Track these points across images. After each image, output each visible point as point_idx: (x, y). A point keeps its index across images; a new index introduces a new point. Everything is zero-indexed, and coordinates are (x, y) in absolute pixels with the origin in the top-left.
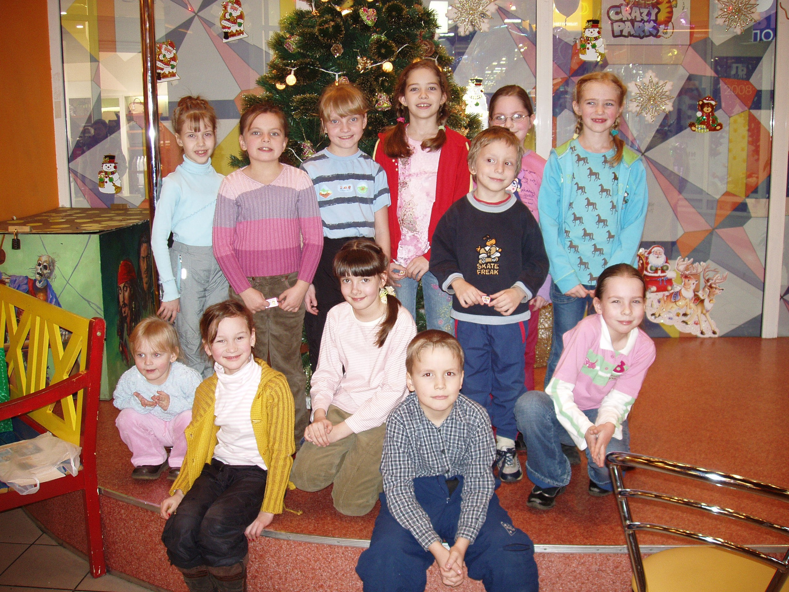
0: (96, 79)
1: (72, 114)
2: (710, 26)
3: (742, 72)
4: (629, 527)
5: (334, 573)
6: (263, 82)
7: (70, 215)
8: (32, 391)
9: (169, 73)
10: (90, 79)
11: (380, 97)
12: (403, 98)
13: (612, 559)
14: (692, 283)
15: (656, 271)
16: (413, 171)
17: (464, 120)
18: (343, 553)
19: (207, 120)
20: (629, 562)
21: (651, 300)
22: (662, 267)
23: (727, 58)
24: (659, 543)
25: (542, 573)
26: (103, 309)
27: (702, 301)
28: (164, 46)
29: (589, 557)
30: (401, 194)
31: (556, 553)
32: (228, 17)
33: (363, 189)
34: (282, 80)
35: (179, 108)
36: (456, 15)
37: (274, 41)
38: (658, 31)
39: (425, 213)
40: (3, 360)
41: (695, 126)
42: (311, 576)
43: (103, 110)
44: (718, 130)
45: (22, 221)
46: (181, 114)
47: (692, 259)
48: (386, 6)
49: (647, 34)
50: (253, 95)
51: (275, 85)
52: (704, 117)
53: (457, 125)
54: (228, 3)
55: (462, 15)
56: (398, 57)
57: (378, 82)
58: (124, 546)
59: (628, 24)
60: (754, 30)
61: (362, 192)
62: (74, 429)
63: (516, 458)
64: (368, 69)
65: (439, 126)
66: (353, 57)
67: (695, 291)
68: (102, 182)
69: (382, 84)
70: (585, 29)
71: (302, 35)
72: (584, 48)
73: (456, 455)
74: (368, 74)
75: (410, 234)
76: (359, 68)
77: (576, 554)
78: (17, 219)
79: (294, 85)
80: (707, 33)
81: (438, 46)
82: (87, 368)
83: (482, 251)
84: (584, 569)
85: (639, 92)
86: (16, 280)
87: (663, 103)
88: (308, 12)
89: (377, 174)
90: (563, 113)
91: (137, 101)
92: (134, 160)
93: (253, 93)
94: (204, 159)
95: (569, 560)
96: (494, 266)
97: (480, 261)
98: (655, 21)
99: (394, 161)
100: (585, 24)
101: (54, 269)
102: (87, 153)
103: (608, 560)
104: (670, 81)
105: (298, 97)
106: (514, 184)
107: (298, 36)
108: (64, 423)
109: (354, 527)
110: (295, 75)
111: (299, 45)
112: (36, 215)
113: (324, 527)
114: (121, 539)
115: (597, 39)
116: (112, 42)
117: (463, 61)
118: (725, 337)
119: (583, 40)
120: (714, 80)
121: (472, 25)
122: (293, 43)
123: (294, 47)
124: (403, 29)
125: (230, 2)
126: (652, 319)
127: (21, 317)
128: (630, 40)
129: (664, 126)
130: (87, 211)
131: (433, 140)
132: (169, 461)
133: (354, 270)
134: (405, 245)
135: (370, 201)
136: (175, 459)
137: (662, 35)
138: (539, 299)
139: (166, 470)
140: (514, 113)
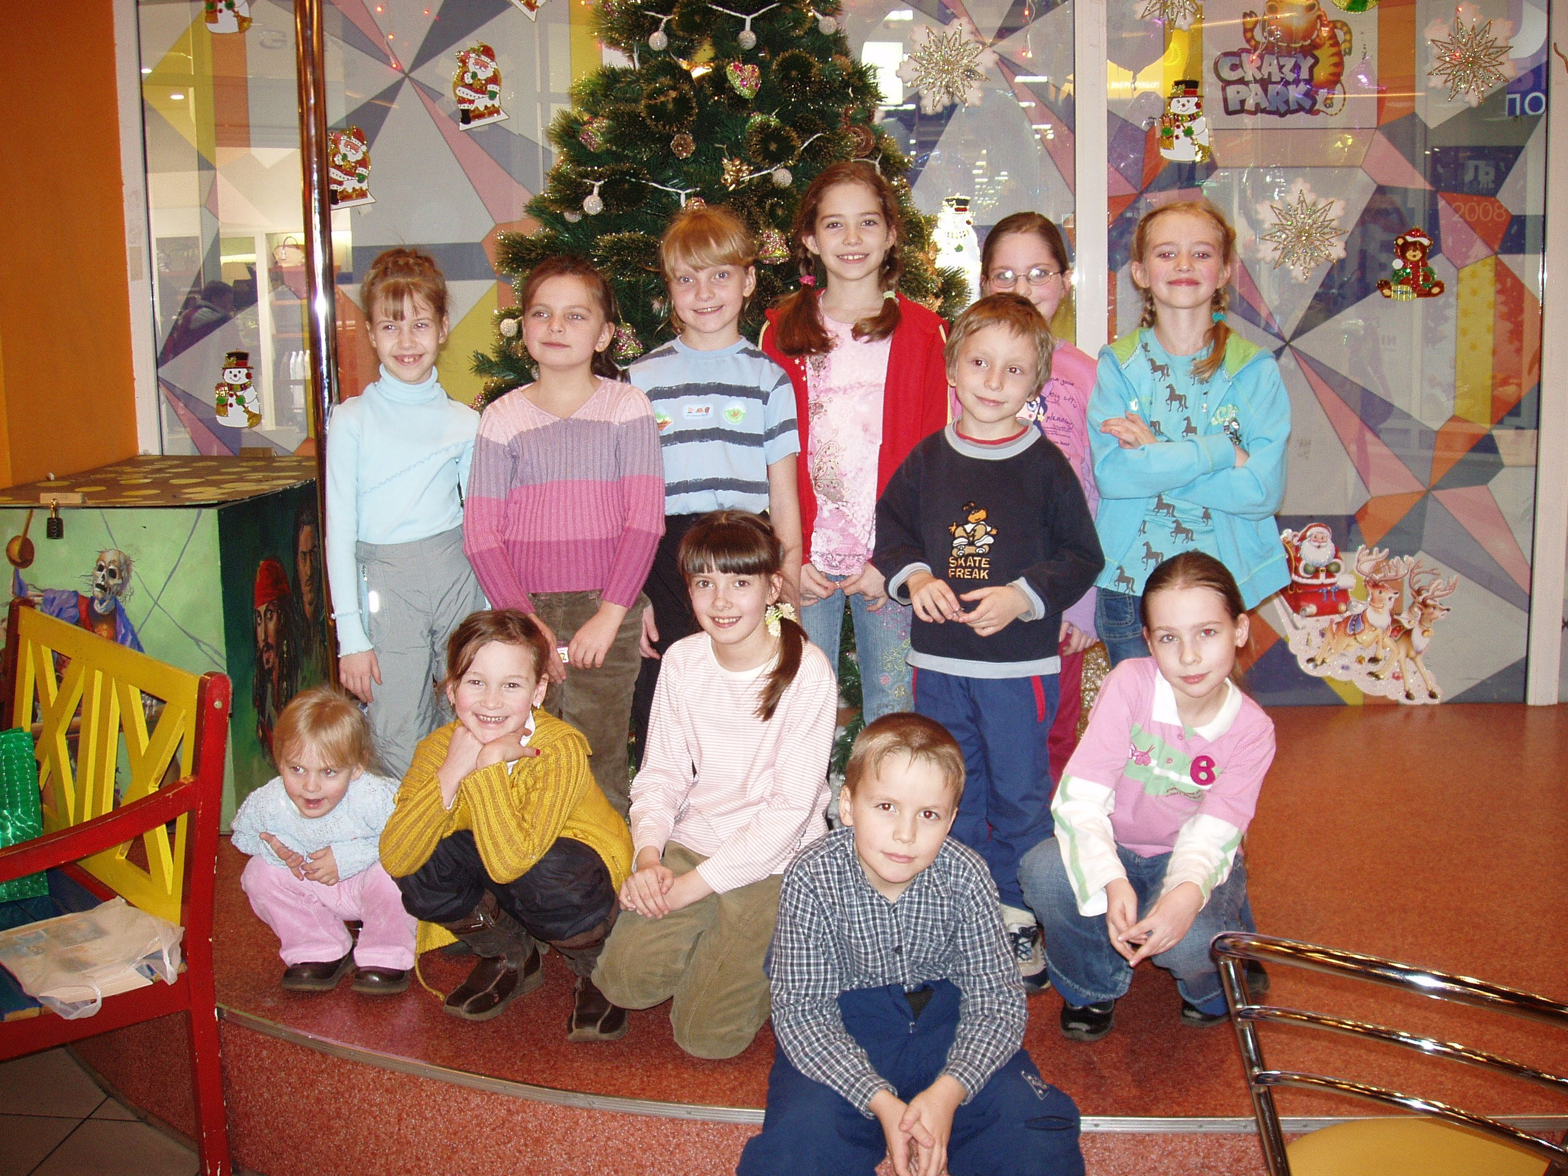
0: (210, 203)
1: (163, 269)
2: (1418, 88)
3: (1486, 176)
4: (1259, 1080)
6: (537, 209)
7: (160, 470)
8: (87, 817)
9: (354, 190)
10: (198, 203)
11: (768, 237)
12: (811, 238)
13: (1228, 1144)
14: (1388, 597)
15: (1316, 574)
16: (833, 382)
17: (933, 281)
18: (698, 1135)
19: (420, 298)
21: (1307, 631)
22: (1327, 566)
23: (1457, 149)
24: (1321, 1113)
26: (224, 655)
27: (1408, 633)
28: (344, 138)
29: (1184, 1140)
30: (814, 428)
31: (1118, 1133)
32: (468, 79)
33: (735, 414)
34: (575, 203)
36: (917, 74)
37: (558, 128)
38: (1315, 102)
39: (859, 465)
40: (30, 756)
41: (1390, 288)
43: (224, 259)
44: (1436, 295)
45: (65, 483)
47: (1387, 550)
48: (779, 59)
49: (1293, 107)
50: (518, 235)
51: (562, 214)
52: (1408, 270)
53: (919, 291)
54: (468, 53)
55: (928, 73)
56: (801, 158)
57: (764, 208)
58: (267, 1122)
59: (1256, 88)
60: (1509, 93)
61: (733, 420)
62: (170, 892)
63: (1038, 946)
64: (743, 182)
65: (884, 292)
66: (715, 160)
67: (1394, 613)
68: (223, 405)
69: (772, 213)
70: (1171, 98)
71: (614, 116)
72: (1169, 135)
73: (927, 953)
74: (743, 192)
75: (831, 506)
76: (726, 180)
77: (1157, 1134)
78: (56, 479)
79: (599, 215)
80: (1412, 99)
81: (880, 137)
82: (195, 771)
83: (959, 532)
84: (1173, 1165)
85: (1278, 222)
86: (54, 598)
87: (1327, 243)
88: (625, 72)
89: (776, 387)
91: (290, 242)
92: (285, 359)
93: (517, 230)
95: (1145, 1148)
96: (980, 561)
97: (954, 552)
98: (1308, 82)
99: (797, 362)
100: (1170, 90)
101: (129, 576)
103: (1221, 1146)
104: (1338, 199)
105: (607, 238)
106: (1032, 406)
107: (608, 118)
108: (150, 880)
109: (719, 1083)
110: (600, 194)
111: (609, 136)
112: (95, 471)
113: (661, 1083)
114: (261, 1108)
115: (1195, 119)
116: (241, 126)
117: (931, 162)
118: (1456, 704)
119: (1167, 120)
120: (1427, 196)
121: (949, 92)
122: (596, 132)
123: (599, 139)
124: (813, 104)
125: (474, 51)
126: (1308, 669)
127: (64, 671)
128: (1259, 120)
129: (1331, 287)
130: (193, 462)
131: (876, 321)
132: (357, 953)
133: (722, 561)
134: (821, 527)
135: (755, 440)
136: (369, 950)
137: (1323, 108)
138: (1076, 632)
139: (348, 971)
140: (1032, 267)
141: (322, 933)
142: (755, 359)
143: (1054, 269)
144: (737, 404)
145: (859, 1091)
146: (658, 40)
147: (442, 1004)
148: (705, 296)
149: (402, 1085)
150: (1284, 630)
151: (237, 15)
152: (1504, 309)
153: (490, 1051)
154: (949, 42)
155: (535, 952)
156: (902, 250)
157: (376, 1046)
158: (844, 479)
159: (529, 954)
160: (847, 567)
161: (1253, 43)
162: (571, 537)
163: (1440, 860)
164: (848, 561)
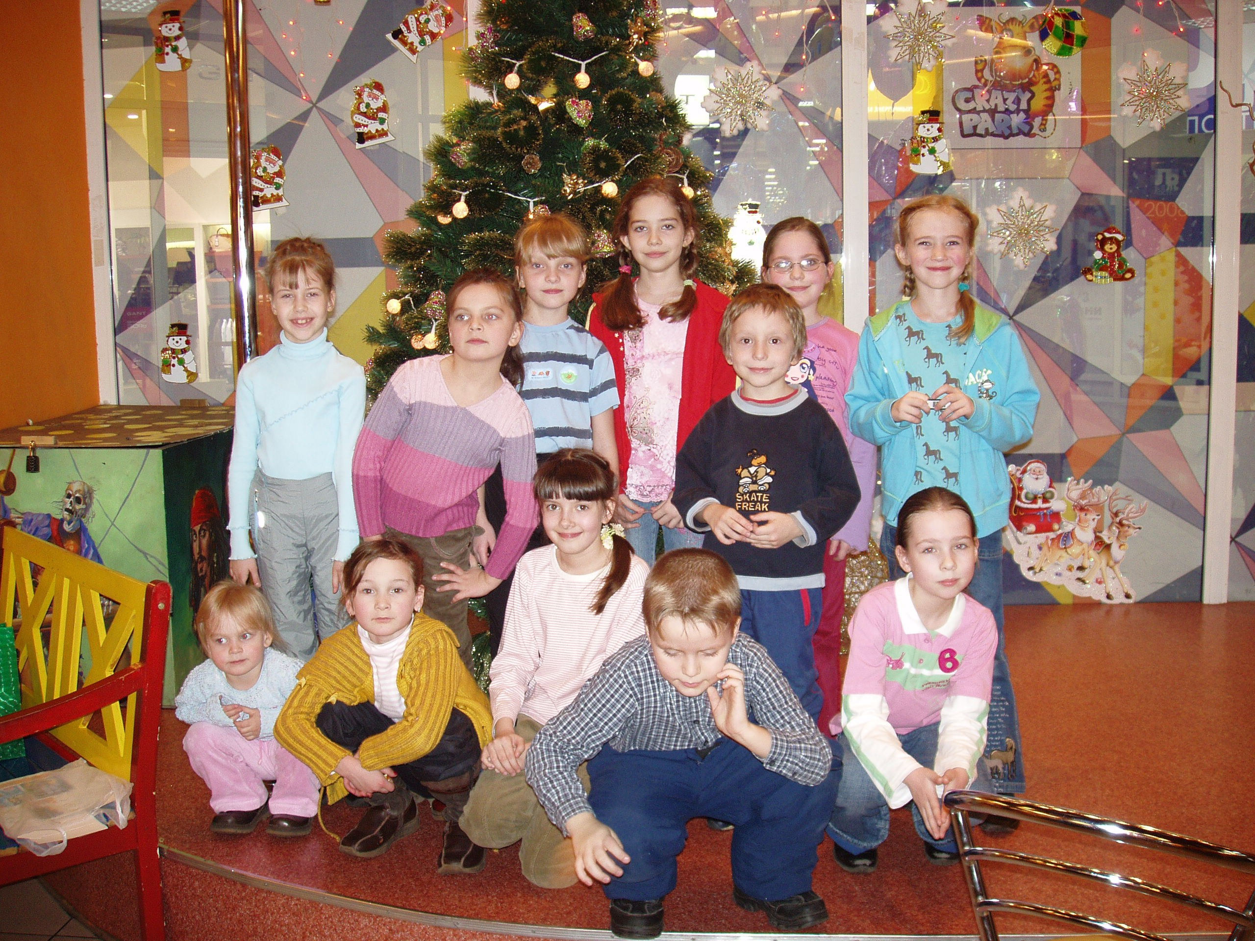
0: (158, 205)
1: (121, 255)
2: (1113, 109)
3: (1172, 183)
4: (983, 905)
6: (416, 213)
7: (116, 417)
8: (57, 696)
9: (272, 195)
10: (149, 205)
11: (599, 236)
14: (1092, 519)
15: (1034, 500)
16: (646, 351)
17: (729, 270)
19: (311, 271)
21: (1028, 545)
22: (1043, 494)
23: (1149, 160)
24: (1036, 932)
26: (167, 566)
27: (1108, 547)
28: (265, 154)
30: (631, 387)
32: (363, 109)
33: (569, 377)
34: (447, 209)
36: (719, 105)
37: (433, 150)
38: (1032, 127)
39: (666, 416)
40: (12, 646)
41: (1092, 274)
43: (169, 245)
44: (1130, 278)
45: (41, 428)
47: (1090, 482)
48: (608, 96)
49: (1015, 131)
50: (401, 233)
51: (436, 218)
52: (1106, 260)
53: (718, 278)
54: (362, 88)
55: (726, 104)
56: (625, 173)
57: (595, 213)
59: (985, 116)
60: (1189, 116)
61: (568, 381)
62: (122, 755)
64: (579, 192)
65: (685, 280)
66: (556, 175)
67: (1097, 531)
68: (167, 366)
69: (602, 217)
70: (919, 124)
71: (476, 140)
72: (917, 154)
74: (579, 200)
75: (644, 448)
76: (565, 191)
78: (34, 424)
79: (465, 218)
81: (688, 156)
82: (143, 659)
83: (745, 473)
85: (1003, 222)
86: (32, 520)
87: (1042, 239)
88: (488, 105)
89: (598, 355)
90: (885, 255)
91: (223, 232)
92: (217, 325)
93: (400, 229)
96: (762, 496)
97: (741, 489)
98: (1026, 112)
99: (617, 335)
100: (917, 118)
101: (91, 502)
104: (1051, 203)
105: (471, 236)
106: (804, 368)
107: (473, 141)
108: (106, 745)
109: (557, 908)
110: (466, 202)
111: (473, 156)
112: (65, 418)
113: (511, 908)
114: (193, 927)
115: (937, 140)
116: (182, 141)
117: (731, 172)
118: (1146, 603)
119: (915, 141)
120: (1123, 201)
121: (743, 119)
122: (463, 153)
123: (465, 159)
124: (634, 130)
125: (367, 86)
126: (1029, 575)
127: (39, 577)
128: (989, 141)
129: (1047, 271)
130: (144, 410)
131: (678, 305)
132: (271, 804)
133: (567, 489)
134: (635, 465)
135: (583, 397)
136: (280, 801)
137: (1038, 132)
138: (844, 546)
139: (264, 818)
140: (804, 257)
141: (245, 787)
142: (581, 334)
143: (821, 259)
144: (570, 368)
146: (512, 81)
147: (338, 844)
148: (552, 279)
149: (306, 909)
150: (1009, 544)
151: (180, 57)
153: (376, 882)
154: (743, 80)
155: (413, 802)
156: (705, 246)
157: (286, 878)
158: (654, 427)
159: (407, 805)
160: (656, 496)
161: (983, 80)
164: (657, 490)
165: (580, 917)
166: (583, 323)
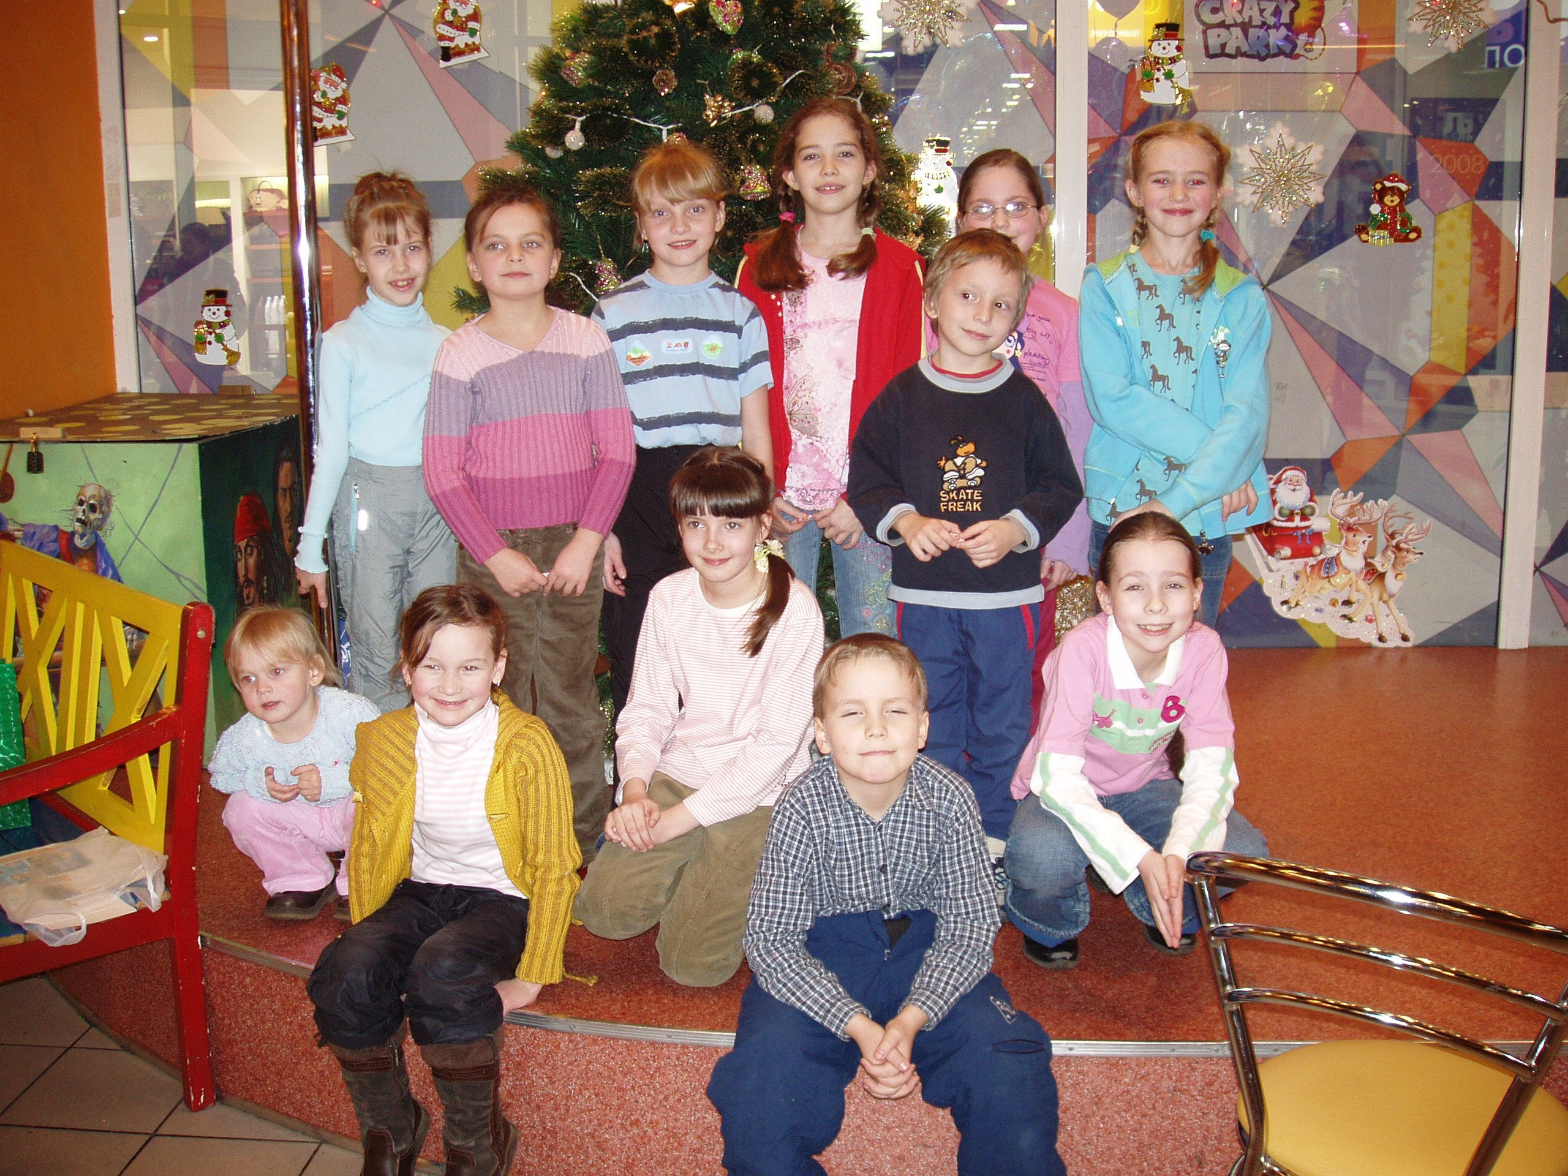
0: (185, 141)
2: (1398, 36)
3: (1464, 126)
4: (1231, 997)
5: (661, 1097)
6: (519, 145)
7: (139, 407)
8: (70, 746)
9: (334, 127)
11: (750, 173)
12: (791, 174)
13: (1200, 1068)
14: (1362, 540)
15: (1291, 517)
16: (810, 317)
17: (914, 219)
18: (678, 1058)
19: (410, 221)
20: (1234, 1075)
21: (1281, 573)
22: (1302, 508)
23: (1436, 101)
24: (1292, 1038)
25: (1066, 1096)
26: (205, 589)
27: (1382, 576)
28: (323, 75)
29: (1156, 1064)
30: (789, 362)
31: (1093, 1057)
32: (449, 16)
33: (713, 349)
34: (557, 139)
35: (356, 198)
36: (898, 14)
37: (540, 64)
38: (1295, 46)
39: (833, 401)
40: (12, 688)
41: (1367, 233)
42: (615, 1103)
43: (199, 204)
44: (1413, 241)
45: (44, 419)
46: (359, 210)
49: (1273, 52)
50: (499, 170)
51: (543, 148)
52: (1386, 216)
53: (900, 229)
55: (910, 14)
56: (783, 94)
57: (745, 144)
58: (250, 1049)
59: (1237, 31)
60: (1489, 45)
61: (712, 354)
62: (153, 822)
64: (725, 118)
65: (862, 228)
66: (696, 95)
67: (1368, 556)
68: (202, 343)
69: (754, 149)
70: (1152, 41)
71: (595, 51)
72: (1149, 78)
74: (725, 127)
75: (805, 441)
76: (708, 116)
77: (1130, 1058)
78: (35, 415)
79: (581, 150)
80: (1392, 50)
81: (862, 75)
82: (178, 700)
83: (949, 465)
84: (1146, 1088)
85: (1257, 165)
86: (34, 534)
87: (1305, 187)
88: (608, 8)
89: (748, 321)
90: (1108, 206)
91: (265, 186)
92: (260, 304)
93: (499, 166)
94: (407, 297)
95: (1118, 1071)
97: (945, 486)
98: (1288, 27)
99: (773, 297)
100: (1151, 33)
101: (110, 511)
102: (169, 289)
103: (1193, 1069)
104: (1317, 143)
105: (589, 173)
106: (1010, 341)
107: (589, 53)
108: (133, 810)
109: (699, 1008)
110: (582, 130)
111: (590, 72)
112: (74, 408)
113: (641, 1008)
114: (244, 1035)
115: (1175, 62)
116: (221, 68)
118: (1427, 648)
119: (1148, 62)
120: (1406, 141)
121: (930, 33)
122: (578, 68)
123: (581, 75)
124: (795, 41)
126: (1282, 611)
127: (44, 605)
128: (1240, 64)
129: (1308, 234)
130: (172, 399)
131: (851, 257)
132: (339, 883)
134: (796, 462)
135: (731, 374)
137: (1303, 53)
138: (1058, 566)
139: (331, 899)
140: (1010, 200)
141: (306, 865)
142: (727, 294)
143: (1031, 203)
144: (715, 338)
145: (835, 1016)
148: (680, 229)
150: (1258, 572)
152: (1481, 262)
156: (884, 188)
158: (819, 415)
160: (821, 502)
162: (551, 473)
163: (1410, 797)
164: (822, 496)
165: (726, 1019)
166: (731, 279)
